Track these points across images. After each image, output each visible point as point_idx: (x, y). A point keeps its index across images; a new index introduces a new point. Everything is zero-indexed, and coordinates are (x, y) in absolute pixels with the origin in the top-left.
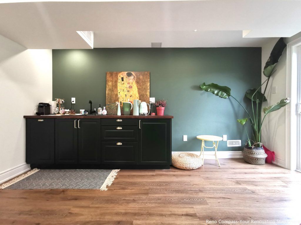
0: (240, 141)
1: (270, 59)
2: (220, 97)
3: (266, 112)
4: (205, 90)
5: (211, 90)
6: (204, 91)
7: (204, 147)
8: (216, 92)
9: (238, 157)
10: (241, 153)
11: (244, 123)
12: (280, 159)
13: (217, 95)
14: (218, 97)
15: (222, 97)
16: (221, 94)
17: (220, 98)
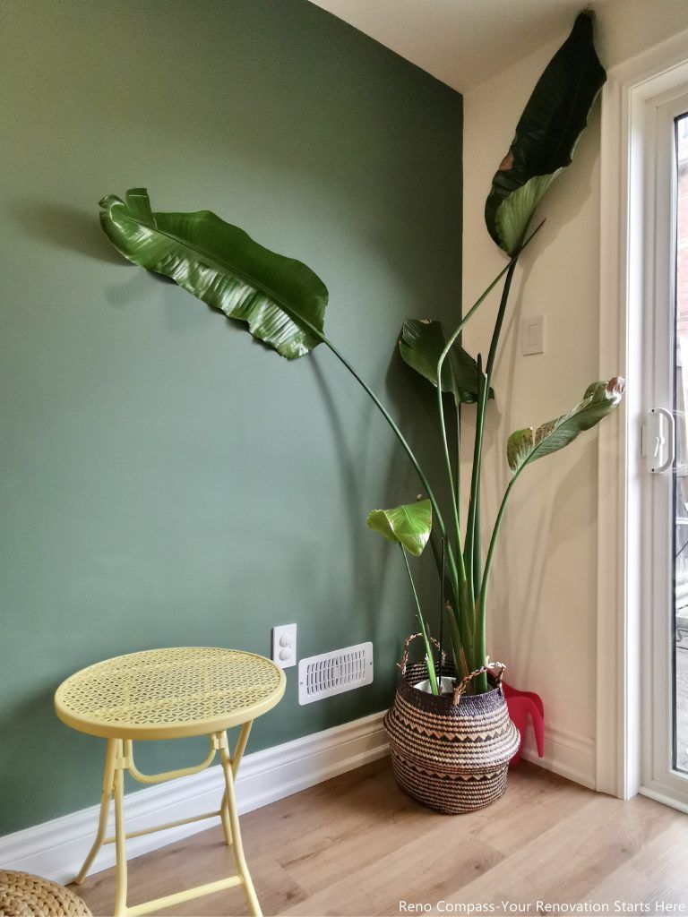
0: (367, 647)
1: (512, 159)
2: (258, 339)
3: (521, 461)
4: (151, 270)
5: (193, 277)
6: (136, 272)
7: (126, 771)
8: (232, 299)
9: (356, 759)
10: (372, 729)
11: (424, 537)
12: (563, 736)
13: (239, 321)
14: (244, 337)
15: (269, 346)
16: (268, 322)
17: (259, 348)
